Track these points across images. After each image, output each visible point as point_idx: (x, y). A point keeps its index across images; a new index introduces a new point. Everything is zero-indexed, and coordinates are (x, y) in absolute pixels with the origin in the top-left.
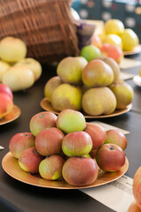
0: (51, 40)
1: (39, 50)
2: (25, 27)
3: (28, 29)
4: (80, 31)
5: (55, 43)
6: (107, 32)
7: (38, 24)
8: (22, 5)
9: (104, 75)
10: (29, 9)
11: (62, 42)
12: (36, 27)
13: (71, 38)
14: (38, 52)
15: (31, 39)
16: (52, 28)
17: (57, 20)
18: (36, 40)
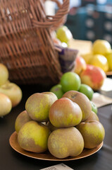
0: (33, 64)
1: (24, 73)
2: (8, 52)
3: (11, 53)
4: (62, 56)
5: (37, 67)
6: (95, 53)
7: (20, 49)
8: (5, 31)
9: (71, 116)
10: (11, 35)
11: (45, 67)
12: (19, 52)
13: (53, 63)
14: (22, 75)
15: (15, 63)
16: (34, 53)
17: (39, 46)
18: (19, 64)
